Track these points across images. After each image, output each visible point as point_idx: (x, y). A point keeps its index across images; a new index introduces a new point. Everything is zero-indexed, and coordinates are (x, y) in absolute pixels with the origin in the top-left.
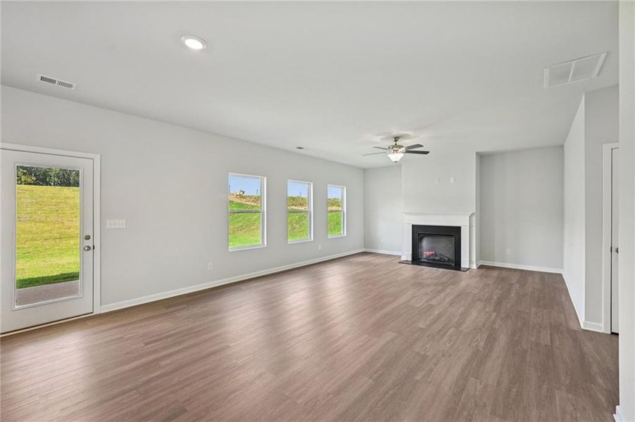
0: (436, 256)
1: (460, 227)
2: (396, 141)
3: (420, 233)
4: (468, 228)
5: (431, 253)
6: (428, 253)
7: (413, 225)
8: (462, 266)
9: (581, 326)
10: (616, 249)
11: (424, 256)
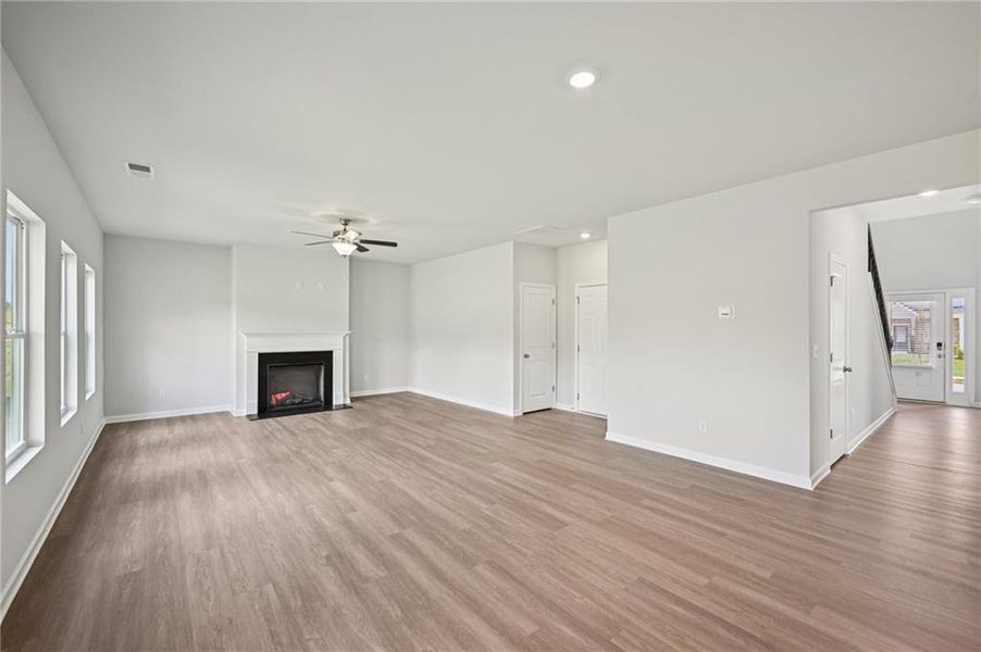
0: (294, 397)
1: (331, 352)
2: (346, 224)
3: (271, 365)
4: (342, 352)
5: (284, 395)
6: (279, 396)
7: (260, 355)
8: (334, 403)
9: (512, 415)
10: (526, 356)
11: (274, 402)
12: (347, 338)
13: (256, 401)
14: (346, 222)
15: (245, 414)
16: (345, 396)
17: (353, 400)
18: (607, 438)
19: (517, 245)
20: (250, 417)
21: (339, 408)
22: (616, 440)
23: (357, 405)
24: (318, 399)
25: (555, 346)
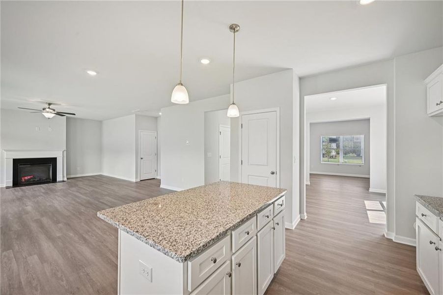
0: (35, 178)
1: (56, 158)
3: (21, 164)
4: (62, 158)
5: (29, 177)
6: (26, 178)
7: (14, 159)
8: (57, 180)
9: (135, 181)
10: (142, 158)
11: (23, 180)
12: (65, 152)
13: (12, 180)
14: (50, 104)
15: (5, 186)
16: (63, 177)
17: (68, 179)
18: (161, 187)
19: (136, 115)
20: (7, 188)
21: (60, 182)
22: (165, 188)
23: (69, 180)
24: (49, 178)
25: (157, 154)
